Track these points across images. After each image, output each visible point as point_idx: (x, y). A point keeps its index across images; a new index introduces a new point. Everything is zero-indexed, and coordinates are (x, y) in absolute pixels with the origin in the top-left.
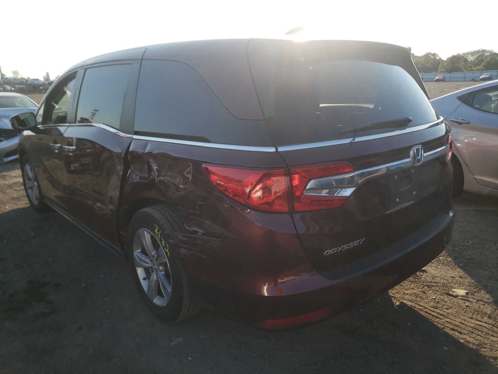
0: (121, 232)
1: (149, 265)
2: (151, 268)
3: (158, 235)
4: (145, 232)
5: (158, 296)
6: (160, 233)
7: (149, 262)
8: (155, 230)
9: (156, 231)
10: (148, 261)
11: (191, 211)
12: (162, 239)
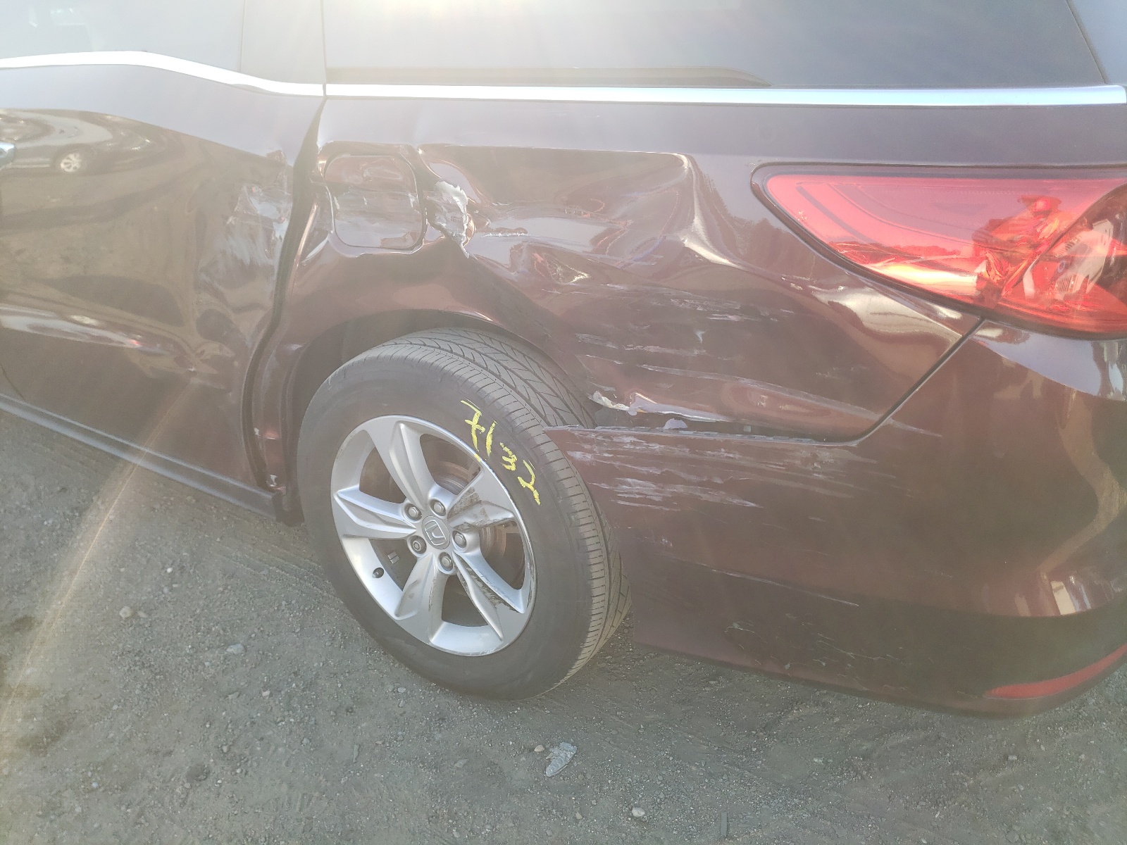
0: (257, 431)
1: (410, 532)
2: (415, 538)
3: (482, 438)
4: (402, 426)
5: (445, 624)
6: (491, 430)
7: (409, 522)
8: (468, 421)
9: (474, 423)
10: (403, 518)
11: (652, 349)
12: (506, 449)
